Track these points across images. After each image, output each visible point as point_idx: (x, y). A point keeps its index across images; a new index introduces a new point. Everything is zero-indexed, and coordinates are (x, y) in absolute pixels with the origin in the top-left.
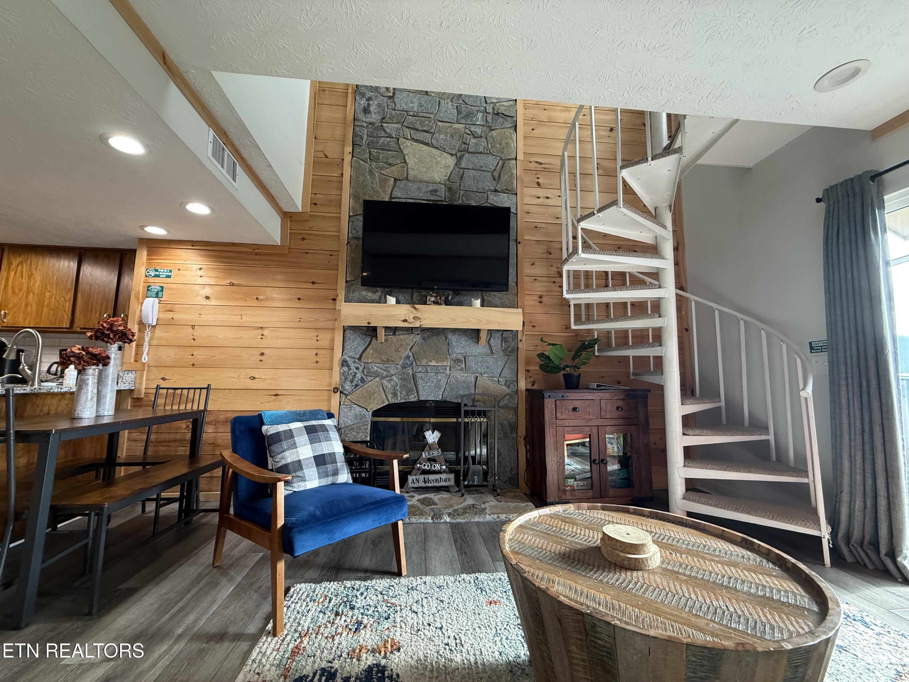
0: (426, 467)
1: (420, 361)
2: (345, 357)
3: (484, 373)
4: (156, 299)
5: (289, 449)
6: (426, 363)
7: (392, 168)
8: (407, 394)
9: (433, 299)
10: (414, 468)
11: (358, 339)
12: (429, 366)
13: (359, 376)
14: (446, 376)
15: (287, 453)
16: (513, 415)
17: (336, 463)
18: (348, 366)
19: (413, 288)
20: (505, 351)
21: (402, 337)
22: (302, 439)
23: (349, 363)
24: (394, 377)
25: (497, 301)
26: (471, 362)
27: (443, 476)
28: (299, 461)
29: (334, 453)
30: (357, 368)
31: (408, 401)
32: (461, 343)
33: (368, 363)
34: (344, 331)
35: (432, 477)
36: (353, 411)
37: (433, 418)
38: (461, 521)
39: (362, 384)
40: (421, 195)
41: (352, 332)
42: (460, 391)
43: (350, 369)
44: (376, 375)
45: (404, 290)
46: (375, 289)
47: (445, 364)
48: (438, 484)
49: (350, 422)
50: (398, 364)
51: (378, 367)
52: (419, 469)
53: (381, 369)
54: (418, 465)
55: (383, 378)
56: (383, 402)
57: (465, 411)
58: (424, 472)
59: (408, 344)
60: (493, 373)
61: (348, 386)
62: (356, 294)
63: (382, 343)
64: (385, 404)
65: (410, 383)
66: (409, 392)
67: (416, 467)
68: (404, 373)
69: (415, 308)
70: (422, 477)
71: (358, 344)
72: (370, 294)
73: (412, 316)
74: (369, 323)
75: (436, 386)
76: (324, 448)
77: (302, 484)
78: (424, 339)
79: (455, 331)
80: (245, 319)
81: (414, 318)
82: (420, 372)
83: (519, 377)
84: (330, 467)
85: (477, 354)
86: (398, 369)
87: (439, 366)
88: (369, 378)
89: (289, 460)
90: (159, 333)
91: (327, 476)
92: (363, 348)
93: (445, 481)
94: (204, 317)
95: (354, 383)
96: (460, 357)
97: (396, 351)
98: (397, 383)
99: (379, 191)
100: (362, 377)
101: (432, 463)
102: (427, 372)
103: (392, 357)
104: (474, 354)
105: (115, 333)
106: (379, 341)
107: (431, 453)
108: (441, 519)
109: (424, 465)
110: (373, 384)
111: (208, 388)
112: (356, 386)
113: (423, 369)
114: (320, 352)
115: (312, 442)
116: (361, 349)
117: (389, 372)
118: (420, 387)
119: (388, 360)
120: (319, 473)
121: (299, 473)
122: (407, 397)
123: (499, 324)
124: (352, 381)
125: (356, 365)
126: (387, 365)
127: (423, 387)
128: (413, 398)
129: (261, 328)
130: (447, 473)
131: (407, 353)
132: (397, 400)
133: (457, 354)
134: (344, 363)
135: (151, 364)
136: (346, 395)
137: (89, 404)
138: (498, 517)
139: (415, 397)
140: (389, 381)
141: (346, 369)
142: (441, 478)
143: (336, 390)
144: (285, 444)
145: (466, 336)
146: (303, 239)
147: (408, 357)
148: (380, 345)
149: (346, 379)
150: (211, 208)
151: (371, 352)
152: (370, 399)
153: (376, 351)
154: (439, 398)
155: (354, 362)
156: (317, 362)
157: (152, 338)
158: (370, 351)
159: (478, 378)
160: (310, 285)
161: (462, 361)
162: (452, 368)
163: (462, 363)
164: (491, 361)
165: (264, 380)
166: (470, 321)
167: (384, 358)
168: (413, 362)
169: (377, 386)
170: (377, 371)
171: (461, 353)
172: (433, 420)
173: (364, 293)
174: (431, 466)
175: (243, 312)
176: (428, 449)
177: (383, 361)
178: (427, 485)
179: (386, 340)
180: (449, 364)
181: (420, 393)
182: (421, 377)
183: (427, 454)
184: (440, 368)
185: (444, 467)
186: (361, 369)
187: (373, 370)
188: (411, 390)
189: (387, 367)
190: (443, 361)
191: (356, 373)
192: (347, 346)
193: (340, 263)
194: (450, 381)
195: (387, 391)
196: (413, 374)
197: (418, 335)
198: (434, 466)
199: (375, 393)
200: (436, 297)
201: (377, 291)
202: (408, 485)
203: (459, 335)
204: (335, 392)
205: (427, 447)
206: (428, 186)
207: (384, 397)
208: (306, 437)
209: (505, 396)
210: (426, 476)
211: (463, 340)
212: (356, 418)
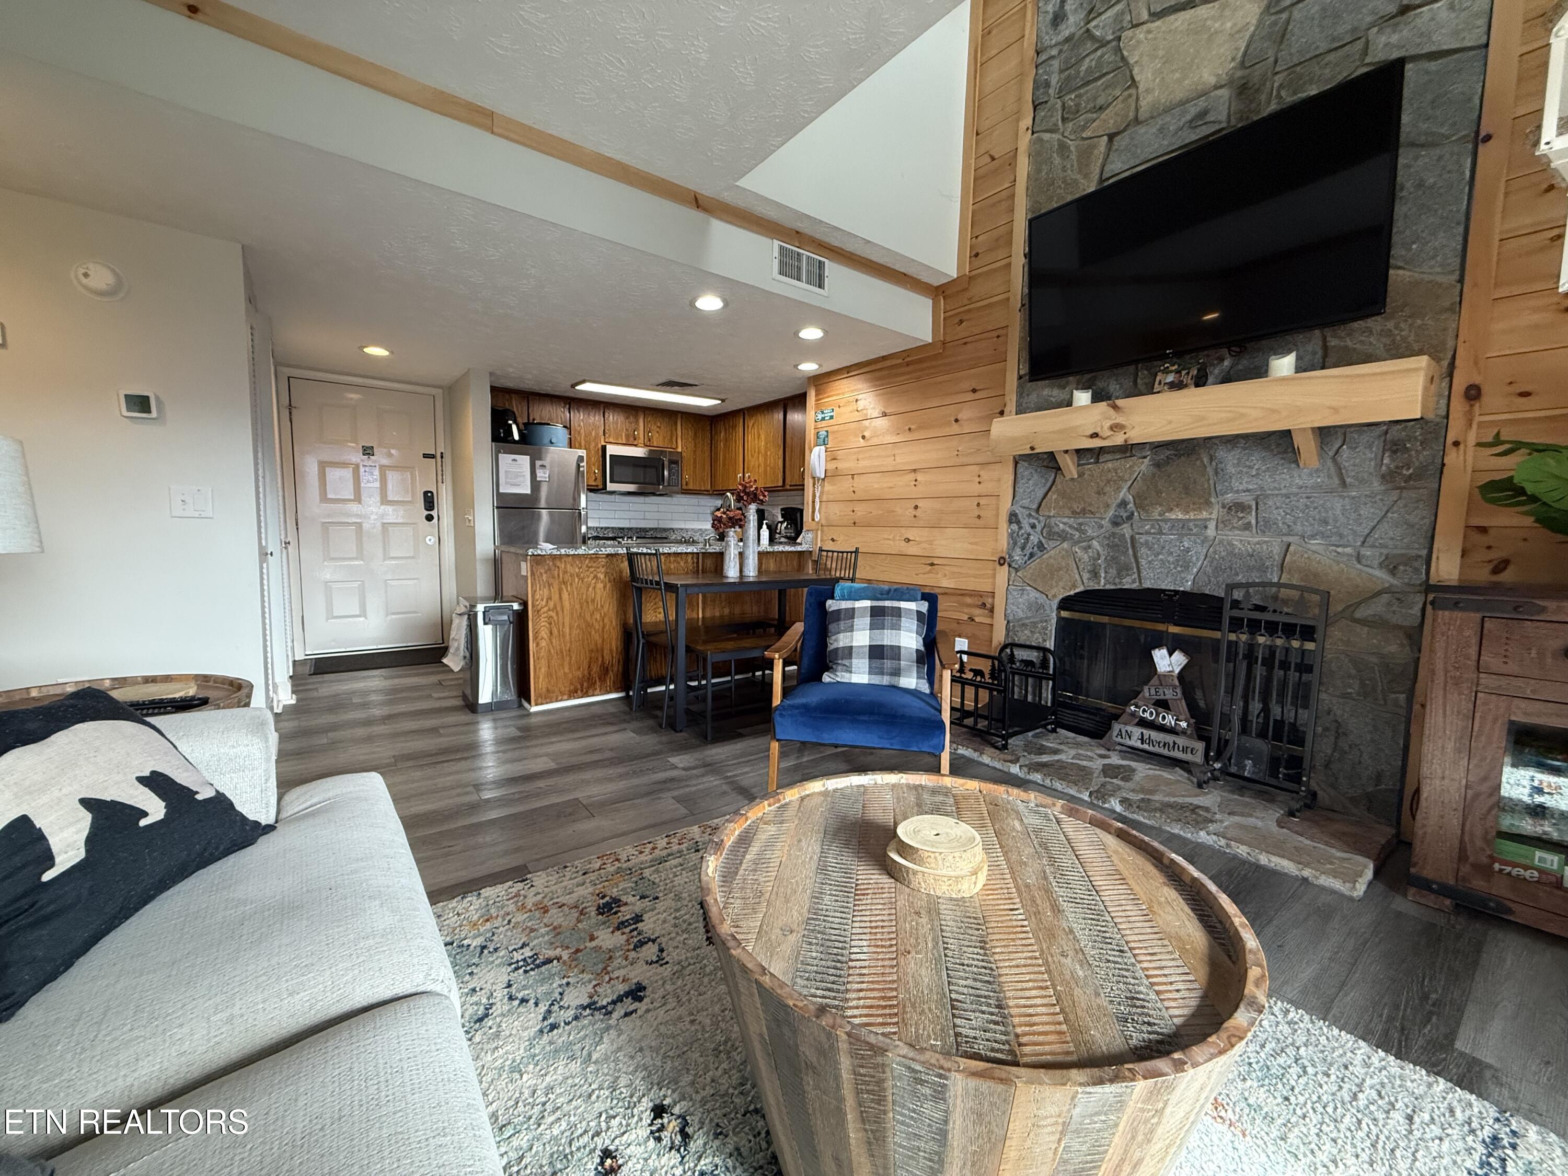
0: (1147, 715)
1: (1147, 512)
2: (1014, 508)
3: (1313, 537)
4: (823, 448)
5: (845, 631)
6: (1160, 515)
7: (1103, 116)
8: (1119, 575)
9: (1170, 378)
10: (1124, 711)
11: (1036, 477)
12: (1166, 521)
13: (1034, 539)
14: (1203, 542)
15: (841, 636)
16: (1402, 645)
17: (899, 660)
18: (1018, 522)
19: (1136, 362)
20: (1388, 478)
21: (1110, 465)
22: (861, 622)
23: (1020, 516)
24: (1095, 543)
25: (1377, 343)
26: (1275, 512)
27: (1181, 741)
28: (851, 647)
29: (899, 647)
30: (1033, 526)
31: (1119, 587)
32: (1250, 467)
33: (1049, 517)
34: (1016, 463)
35: (1155, 735)
36: (1025, 597)
37: (1176, 625)
38: (1142, 819)
39: (1040, 554)
40: (1165, 142)
41: (1026, 464)
42: (1237, 575)
43: (1020, 528)
44: (1063, 537)
45: (1120, 371)
46: (1064, 380)
47: (1205, 514)
48: (1165, 752)
49: (1021, 614)
50: (1102, 519)
51: (1065, 524)
52: (1133, 714)
53: (1070, 527)
54: (1132, 708)
55: (1076, 543)
56: (1074, 586)
57: (1231, 618)
58: (1143, 723)
59: (1122, 479)
60: (1341, 536)
61: (1017, 557)
62: (1033, 397)
63: (1072, 479)
64: (1077, 590)
65: (1125, 553)
66: (1123, 570)
67: (1128, 710)
68: (1114, 534)
69: (1115, 407)
70: (1137, 731)
71: (1036, 485)
72: (1056, 392)
73: (1107, 424)
74: (1032, 448)
75: (1178, 561)
76: (888, 638)
77: (847, 675)
78: (1158, 465)
79: (1232, 441)
80: (898, 459)
81: (1112, 428)
82: (1148, 533)
83: (1435, 546)
84: (888, 664)
85: (1295, 490)
86: (1102, 527)
87: (1189, 520)
88: (1052, 544)
89: (841, 644)
90: (828, 487)
91: (882, 674)
92: (1044, 490)
93: (1185, 750)
94: (862, 463)
95: (1028, 551)
96: (1247, 499)
97: (1099, 493)
98: (1098, 554)
99: (1075, 180)
100: (1040, 542)
101: (1160, 710)
102: (1161, 533)
103: (1090, 505)
104: (1284, 491)
105: (748, 494)
106: (1068, 478)
107: (1161, 691)
108: (1104, 803)
109: (1144, 711)
110: (1055, 551)
111: (856, 552)
112: (1032, 555)
113: (1153, 527)
114: (983, 501)
115: (872, 627)
116: (1040, 493)
117: (1083, 532)
118: (1143, 562)
119: (1084, 511)
120: (870, 667)
121: (846, 662)
122: (1117, 580)
123: (1335, 410)
124: (1023, 549)
125: (1032, 521)
126: (1081, 520)
127: (1150, 562)
128: (1129, 583)
129: (915, 470)
130: (1190, 737)
131: (1121, 495)
132: (1099, 583)
133: (1237, 492)
134: (1013, 518)
135: (824, 522)
136: (1017, 570)
137: (732, 564)
138: (1228, 846)
139: (1134, 581)
140: (1086, 549)
141: (1015, 527)
142: (1175, 743)
143: (1002, 561)
144: (842, 624)
145: (1267, 448)
146: (961, 322)
147: (1124, 504)
148: (1071, 483)
149: (1015, 544)
150: (823, 330)
151: (1055, 496)
152: (1052, 578)
153: (1063, 494)
154: (1188, 586)
155: (1030, 515)
156: (979, 517)
157: (822, 493)
158: (1053, 496)
159: (1292, 548)
160: (971, 396)
161: (1250, 507)
162: (1221, 526)
163: (1250, 513)
164: (1337, 505)
165: (919, 543)
166: (1243, 415)
167: (1077, 507)
168: (1132, 514)
169: (1063, 558)
170: (1063, 531)
171: (1248, 490)
172: (1173, 629)
173: (1046, 392)
174: (1158, 715)
175: (896, 452)
176: (1157, 683)
177: (1074, 512)
178: (1146, 747)
179: (1081, 475)
180: (1214, 516)
181: (1144, 573)
182: (1147, 542)
183: (1153, 692)
184: (1191, 524)
185: (1184, 724)
186: (1039, 528)
187: (1056, 529)
188: (1127, 568)
189: (1081, 524)
190: (1200, 509)
191: (1029, 535)
192: (1020, 490)
193: (1009, 348)
194: (1215, 553)
195: (1081, 567)
196: (1132, 538)
197: (1145, 457)
198: (1164, 718)
199: (1060, 569)
200: (1178, 372)
201: (1068, 383)
202: (1111, 737)
203: (1245, 449)
204: (1001, 565)
205: (1155, 681)
206: (1185, 112)
207: (1077, 576)
208: (868, 620)
209: (1379, 593)
210: (1147, 733)
211: (1257, 460)
212: (1030, 608)
